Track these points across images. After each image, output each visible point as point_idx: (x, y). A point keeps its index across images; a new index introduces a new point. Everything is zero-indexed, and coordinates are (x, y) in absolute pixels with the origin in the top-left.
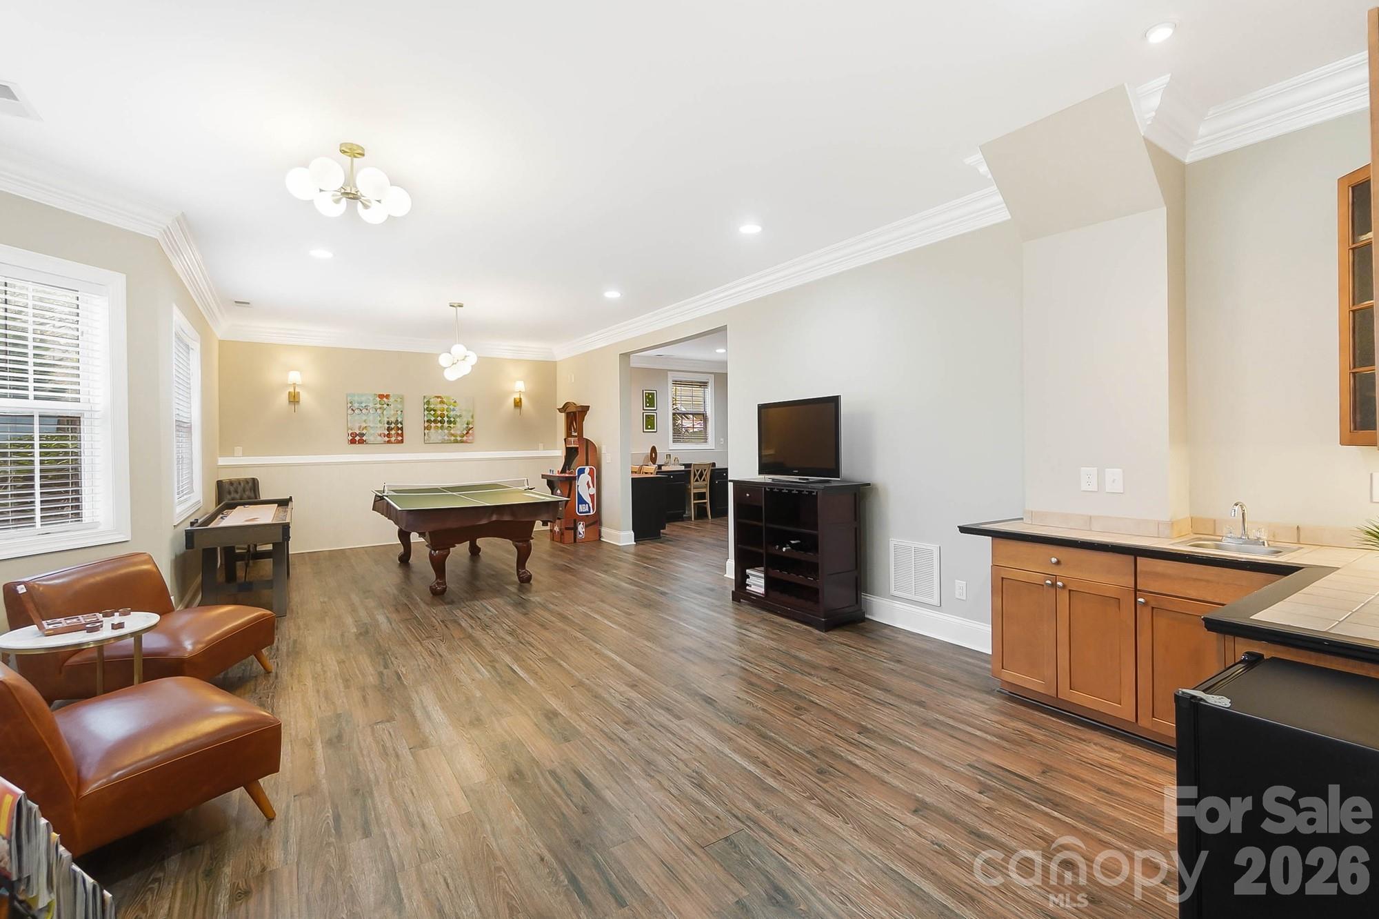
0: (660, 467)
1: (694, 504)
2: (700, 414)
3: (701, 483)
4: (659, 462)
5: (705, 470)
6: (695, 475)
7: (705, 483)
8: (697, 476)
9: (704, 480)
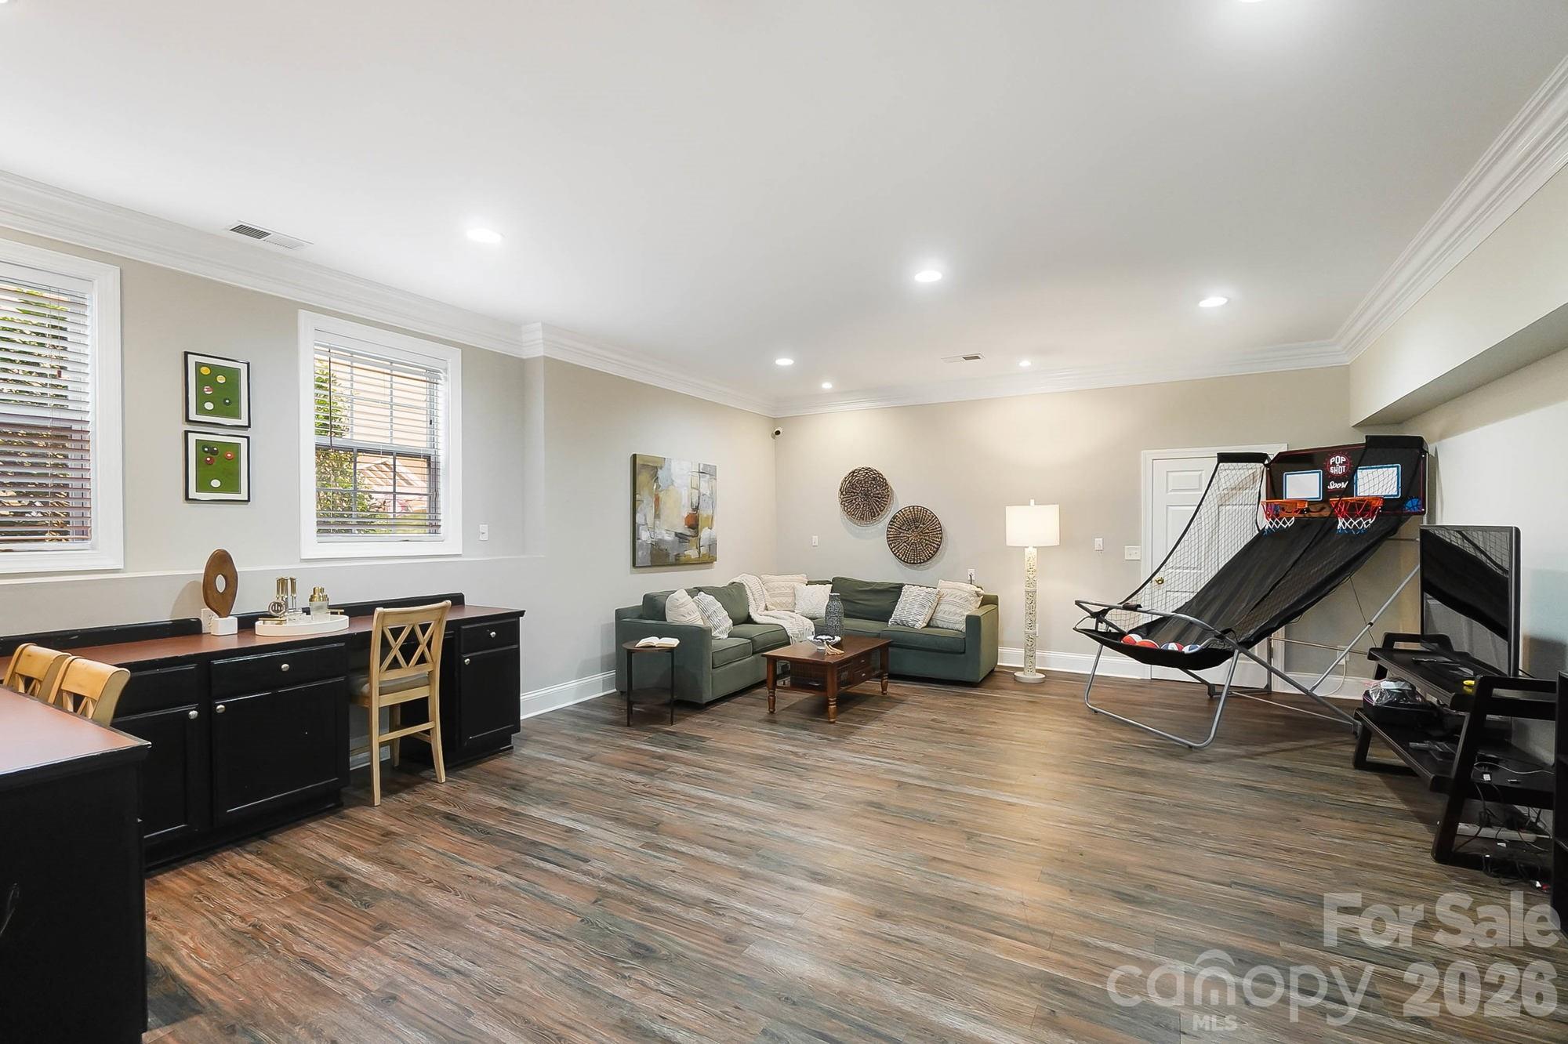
0: (247, 623)
1: (382, 745)
2: (417, 456)
3: (409, 671)
4: (244, 604)
5: (424, 628)
6: (386, 646)
7: (425, 669)
8: (395, 652)
9: (422, 660)
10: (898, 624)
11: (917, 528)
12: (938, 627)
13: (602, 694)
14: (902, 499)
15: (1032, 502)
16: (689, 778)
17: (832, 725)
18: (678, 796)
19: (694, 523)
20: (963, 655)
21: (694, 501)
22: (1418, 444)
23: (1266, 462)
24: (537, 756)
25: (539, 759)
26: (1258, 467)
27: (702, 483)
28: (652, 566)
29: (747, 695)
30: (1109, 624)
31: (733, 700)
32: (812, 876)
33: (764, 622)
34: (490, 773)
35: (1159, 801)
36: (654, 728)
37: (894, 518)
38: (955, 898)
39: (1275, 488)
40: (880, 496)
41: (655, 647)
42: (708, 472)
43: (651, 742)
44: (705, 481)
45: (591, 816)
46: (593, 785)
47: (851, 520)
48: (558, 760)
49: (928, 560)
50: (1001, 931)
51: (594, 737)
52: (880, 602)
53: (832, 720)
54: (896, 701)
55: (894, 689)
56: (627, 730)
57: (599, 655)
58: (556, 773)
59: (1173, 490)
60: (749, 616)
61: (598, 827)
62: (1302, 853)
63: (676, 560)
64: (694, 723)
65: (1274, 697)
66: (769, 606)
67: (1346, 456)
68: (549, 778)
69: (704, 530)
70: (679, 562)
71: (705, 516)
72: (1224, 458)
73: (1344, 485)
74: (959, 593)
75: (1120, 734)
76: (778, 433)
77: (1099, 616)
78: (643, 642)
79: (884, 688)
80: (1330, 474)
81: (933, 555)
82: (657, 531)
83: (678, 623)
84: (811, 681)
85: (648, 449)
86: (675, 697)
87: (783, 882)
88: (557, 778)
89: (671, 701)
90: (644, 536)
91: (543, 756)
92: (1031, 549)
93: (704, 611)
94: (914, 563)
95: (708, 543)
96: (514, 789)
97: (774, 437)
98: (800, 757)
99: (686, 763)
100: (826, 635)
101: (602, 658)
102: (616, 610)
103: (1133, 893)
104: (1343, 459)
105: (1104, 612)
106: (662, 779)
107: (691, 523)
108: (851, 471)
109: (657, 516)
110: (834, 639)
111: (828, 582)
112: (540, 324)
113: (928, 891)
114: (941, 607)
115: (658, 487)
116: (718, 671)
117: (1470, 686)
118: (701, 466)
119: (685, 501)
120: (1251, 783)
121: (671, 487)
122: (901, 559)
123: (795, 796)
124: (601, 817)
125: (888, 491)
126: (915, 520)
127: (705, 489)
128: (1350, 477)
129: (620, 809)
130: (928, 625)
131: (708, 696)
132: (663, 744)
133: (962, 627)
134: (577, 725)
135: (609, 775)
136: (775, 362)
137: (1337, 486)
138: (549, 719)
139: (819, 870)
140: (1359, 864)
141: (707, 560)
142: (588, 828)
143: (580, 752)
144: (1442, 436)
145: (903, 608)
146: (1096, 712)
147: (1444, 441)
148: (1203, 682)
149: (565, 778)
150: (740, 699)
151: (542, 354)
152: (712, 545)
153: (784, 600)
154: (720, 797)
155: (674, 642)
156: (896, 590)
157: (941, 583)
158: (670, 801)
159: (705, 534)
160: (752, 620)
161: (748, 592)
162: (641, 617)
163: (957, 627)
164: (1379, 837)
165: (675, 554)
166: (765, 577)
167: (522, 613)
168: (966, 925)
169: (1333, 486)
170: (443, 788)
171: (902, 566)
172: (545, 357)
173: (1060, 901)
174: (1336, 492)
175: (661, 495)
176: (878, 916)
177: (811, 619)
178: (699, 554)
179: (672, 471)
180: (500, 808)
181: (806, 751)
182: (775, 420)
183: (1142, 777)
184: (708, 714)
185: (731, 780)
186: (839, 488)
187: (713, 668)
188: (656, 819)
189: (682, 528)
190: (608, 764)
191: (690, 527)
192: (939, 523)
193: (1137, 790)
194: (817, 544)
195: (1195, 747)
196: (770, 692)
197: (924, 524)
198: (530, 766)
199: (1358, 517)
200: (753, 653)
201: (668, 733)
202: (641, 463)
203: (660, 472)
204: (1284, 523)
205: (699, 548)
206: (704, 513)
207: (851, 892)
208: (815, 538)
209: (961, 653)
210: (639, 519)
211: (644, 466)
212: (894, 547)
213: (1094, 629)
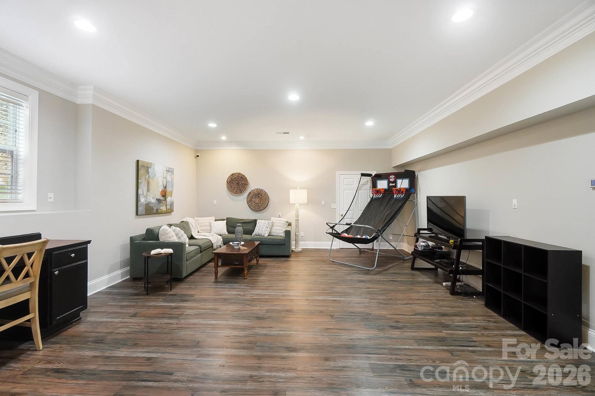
3: (17, 284)
7: (29, 281)
8: (8, 273)
9: (27, 275)
10: (257, 235)
11: (259, 197)
12: (272, 235)
13: (121, 280)
14: (253, 186)
15: (298, 188)
16: (197, 316)
17: (246, 280)
18: (198, 326)
19: (164, 194)
20: (284, 246)
21: (164, 184)
22: (414, 172)
23: (372, 177)
24: (100, 320)
25: (102, 322)
26: (369, 178)
27: (168, 176)
28: (146, 214)
29: (199, 272)
30: (336, 231)
31: (194, 275)
32: (287, 349)
33: (200, 238)
34: (73, 336)
35: (376, 290)
36: (163, 294)
37: (250, 193)
38: (346, 343)
39: (374, 185)
40: (244, 184)
41: (162, 254)
42: (170, 171)
43: (165, 301)
44: (169, 175)
45: (158, 348)
46: (146, 330)
47: (232, 194)
48: (116, 320)
49: (263, 210)
50: (371, 352)
51: (130, 304)
52: (249, 227)
53: (246, 278)
54: (265, 266)
55: (262, 261)
56: (147, 297)
57: (120, 260)
58: (119, 328)
59: (345, 185)
60: (192, 236)
61: (166, 353)
62: (422, 300)
63: (156, 211)
64: (183, 288)
65: (374, 251)
66: (200, 231)
67: (394, 176)
68: (117, 332)
69: (168, 198)
70: (158, 213)
71: (169, 191)
72: (363, 175)
73: (394, 184)
74: (281, 222)
75: (347, 268)
76: (198, 156)
77: (332, 228)
78: (153, 252)
79: (257, 261)
80: (390, 181)
81: (265, 208)
82: (148, 197)
83: (167, 241)
84: (234, 262)
85: (144, 158)
86: (172, 277)
87: (277, 356)
88: (121, 330)
89: (171, 279)
90: (142, 200)
91: (105, 320)
92: (297, 204)
93: (177, 235)
94: (258, 211)
95: (170, 204)
96: (97, 343)
97: (196, 158)
98: (243, 296)
99: (191, 308)
100: (237, 242)
101: (121, 262)
102: (130, 237)
103: (396, 325)
104: (394, 177)
105: (334, 226)
106: (184, 319)
107: (163, 194)
108: (231, 174)
109: (148, 190)
110: (241, 243)
111: (223, 220)
112: (92, 87)
113: (335, 343)
114: (274, 228)
115: (149, 176)
116: (188, 262)
117: (452, 242)
118: (168, 168)
119: (161, 184)
120: (392, 279)
121: (155, 177)
122: (252, 209)
123: (254, 314)
124: (164, 347)
125: (247, 183)
126: (258, 194)
127: (169, 179)
128: (395, 182)
129: (172, 340)
130: (269, 235)
131: (184, 274)
132: (173, 301)
133: (283, 235)
134: (115, 299)
135: (153, 322)
136: (208, 124)
137: (392, 184)
138: (96, 298)
139: (289, 346)
140: (437, 300)
141: (169, 212)
142: (160, 355)
143: (127, 313)
144: (420, 171)
145: (259, 229)
146: (333, 262)
147: (420, 172)
148: (358, 248)
149: (127, 330)
150: (196, 274)
151: (91, 103)
152: (172, 205)
153: (206, 228)
154: (220, 322)
155: (170, 251)
156: (254, 222)
157: (272, 218)
158: (197, 329)
159: (169, 199)
160: (194, 237)
161: (191, 225)
162: (144, 239)
163: (281, 235)
164: (434, 290)
165: (156, 208)
166: (196, 218)
167: (89, 242)
168: (358, 353)
169: (391, 184)
170: (40, 353)
171: (253, 212)
172: (93, 104)
173: (378, 334)
174: (393, 186)
175: (150, 181)
176: (326, 360)
177: (220, 235)
178: (166, 208)
179: (155, 169)
180: (94, 357)
181: (244, 293)
182: (197, 151)
183: (364, 282)
184: (186, 283)
185: (220, 313)
186: (226, 181)
187: (187, 261)
188: (196, 341)
189: (159, 197)
190: (149, 317)
191: (162, 196)
192: (268, 195)
193: (366, 287)
194: (216, 204)
195: (370, 270)
196: (215, 269)
197: (262, 196)
198: (99, 327)
199: (400, 194)
200: (201, 252)
201: (171, 295)
202: (141, 164)
203: (150, 170)
204: (379, 196)
205: (166, 206)
206: (169, 189)
207: (308, 352)
208: (215, 202)
209: (284, 245)
210: (140, 192)
211: (143, 166)
212: (250, 204)
213: (332, 232)
